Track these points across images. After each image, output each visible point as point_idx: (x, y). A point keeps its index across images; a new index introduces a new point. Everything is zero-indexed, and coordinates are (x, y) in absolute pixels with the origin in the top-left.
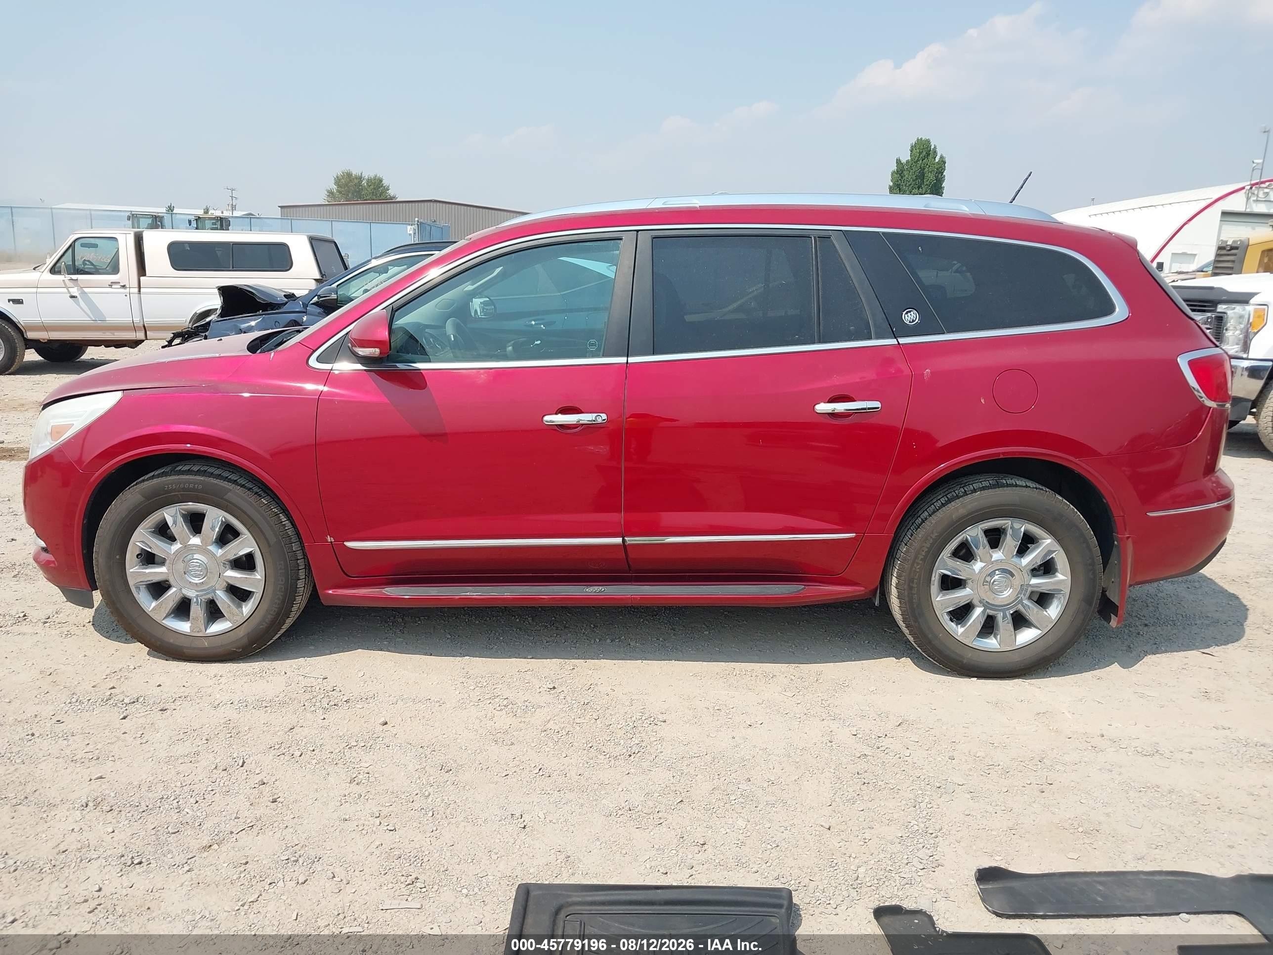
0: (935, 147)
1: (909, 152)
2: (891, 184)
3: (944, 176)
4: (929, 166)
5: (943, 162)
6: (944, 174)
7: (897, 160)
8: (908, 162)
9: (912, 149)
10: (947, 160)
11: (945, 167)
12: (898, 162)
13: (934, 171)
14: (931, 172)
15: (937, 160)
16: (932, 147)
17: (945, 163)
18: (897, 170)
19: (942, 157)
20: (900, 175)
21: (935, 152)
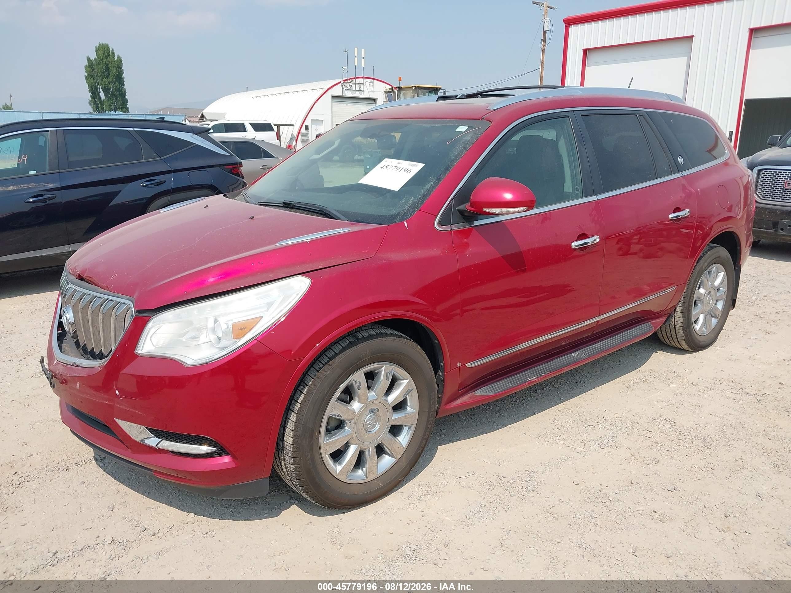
0: (113, 50)
1: (95, 53)
2: (86, 74)
3: (123, 70)
4: (111, 63)
5: (120, 61)
6: (123, 68)
7: (87, 57)
8: (95, 59)
9: (97, 50)
10: (123, 59)
11: (122, 64)
12: (89, 59)
13: (115, 66)
14: (113, 67)
15: (116, 58)
16: (111, 50)
17: (121, 61)
18: (88, 64)
19: (118, 57)
20: (92, 68)
21: (113, 53)
